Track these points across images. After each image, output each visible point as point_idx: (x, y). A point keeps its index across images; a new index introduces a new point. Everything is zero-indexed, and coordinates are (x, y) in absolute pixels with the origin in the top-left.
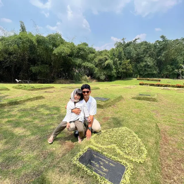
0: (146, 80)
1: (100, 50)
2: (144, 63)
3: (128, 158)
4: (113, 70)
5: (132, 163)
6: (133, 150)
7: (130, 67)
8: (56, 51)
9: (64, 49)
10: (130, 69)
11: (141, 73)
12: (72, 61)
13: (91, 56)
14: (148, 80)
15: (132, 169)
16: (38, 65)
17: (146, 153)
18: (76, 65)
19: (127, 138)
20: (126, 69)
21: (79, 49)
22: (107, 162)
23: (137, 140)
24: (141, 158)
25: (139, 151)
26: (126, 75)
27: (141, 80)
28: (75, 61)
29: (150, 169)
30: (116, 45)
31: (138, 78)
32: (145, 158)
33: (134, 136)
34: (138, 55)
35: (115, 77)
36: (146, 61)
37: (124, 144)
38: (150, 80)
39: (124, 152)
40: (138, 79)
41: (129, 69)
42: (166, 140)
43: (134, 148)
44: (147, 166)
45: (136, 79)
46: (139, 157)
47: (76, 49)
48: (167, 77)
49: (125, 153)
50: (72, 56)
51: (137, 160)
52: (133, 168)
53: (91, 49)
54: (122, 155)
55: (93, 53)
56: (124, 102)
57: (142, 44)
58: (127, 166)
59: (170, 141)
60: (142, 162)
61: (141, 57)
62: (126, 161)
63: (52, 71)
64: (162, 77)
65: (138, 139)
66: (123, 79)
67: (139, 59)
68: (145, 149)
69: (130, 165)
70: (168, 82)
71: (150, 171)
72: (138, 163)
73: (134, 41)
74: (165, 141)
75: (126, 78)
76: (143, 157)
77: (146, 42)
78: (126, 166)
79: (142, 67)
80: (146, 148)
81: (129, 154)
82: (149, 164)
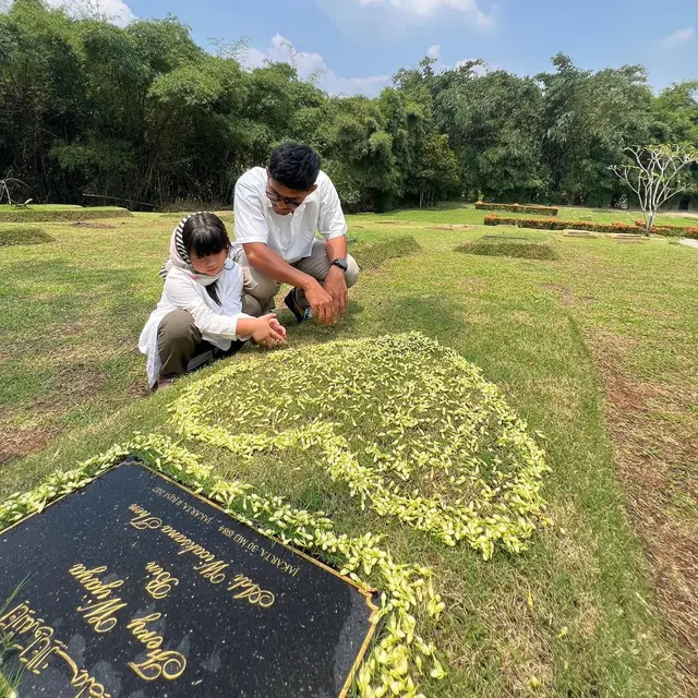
0: (507, 209)
1: (341, 97)
2: (502, 151)
3: (404, 514)
4: (389, 171)
5: (432, 559)
6: (448, 450)
7: (451, 160)
8: (162, 85)
9: (193, 79)
10: (451, 168)
11: (492, 184)
12: (228, 130)
13: (306, 113)
14: (515, 210)
15: (429, 629)
16: (84, 141)
17: (537, 471)
18: (246, 148)
19: (411, 384)
20: (437, 168)
21: (260, 85)
22: (213, 569)
23: (477, 392)
24: (504, 507)
25: (489, 459)
26: (437, 188)
27: (489, 209)
28: (240, 130)
29: (593, 611)
30: (398, 82)
31: (480, 202)
32: (534, 507)
33: (459, 372)
34: (476, 119)
35: (397, 197)
36: (506, 144)
37: (387, 419)
38: (522, 212)
39: (382, 467)
40: (478, 207)
41: (445, 170)
42: (627, 395)
43: (457, 441)
44: (557, 577)
45: (472, 207)
46: (494, 500)
47: (248, 86)
48: (577, 203)
49: (390, 474)
50: (229, 112)
51: (473, 528)
52: (435, 608)
53: (308, 88)
54: (358, 497)
55: (314, 106)
56: (419, 259)
57: (490, 80)
58: (390, 596)
59: (651, 403)
60: (517, 547)
61: (489, 127)
62: (381, 545)
63: (145, 169)
64: (564, 203)
65: (478, 386)
66: (425, 206)
67: (480, 137)
68: (531, 443)
69: (412, 579)
70: (581, 219)
71: (590, 628)
72: (479, 552)
73: (463, 70)
74: (622, 403)
75: (435, 201)
76: (517, 499)
77: (504, 76)
78: (376, 595)
79: (493, 165)
80: (537, 438)
81: (413, 480)
82: (573, 555)
